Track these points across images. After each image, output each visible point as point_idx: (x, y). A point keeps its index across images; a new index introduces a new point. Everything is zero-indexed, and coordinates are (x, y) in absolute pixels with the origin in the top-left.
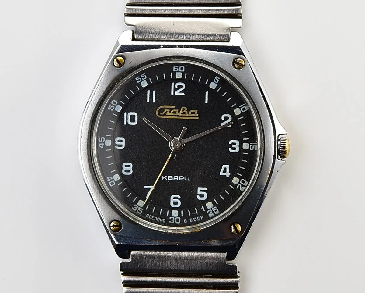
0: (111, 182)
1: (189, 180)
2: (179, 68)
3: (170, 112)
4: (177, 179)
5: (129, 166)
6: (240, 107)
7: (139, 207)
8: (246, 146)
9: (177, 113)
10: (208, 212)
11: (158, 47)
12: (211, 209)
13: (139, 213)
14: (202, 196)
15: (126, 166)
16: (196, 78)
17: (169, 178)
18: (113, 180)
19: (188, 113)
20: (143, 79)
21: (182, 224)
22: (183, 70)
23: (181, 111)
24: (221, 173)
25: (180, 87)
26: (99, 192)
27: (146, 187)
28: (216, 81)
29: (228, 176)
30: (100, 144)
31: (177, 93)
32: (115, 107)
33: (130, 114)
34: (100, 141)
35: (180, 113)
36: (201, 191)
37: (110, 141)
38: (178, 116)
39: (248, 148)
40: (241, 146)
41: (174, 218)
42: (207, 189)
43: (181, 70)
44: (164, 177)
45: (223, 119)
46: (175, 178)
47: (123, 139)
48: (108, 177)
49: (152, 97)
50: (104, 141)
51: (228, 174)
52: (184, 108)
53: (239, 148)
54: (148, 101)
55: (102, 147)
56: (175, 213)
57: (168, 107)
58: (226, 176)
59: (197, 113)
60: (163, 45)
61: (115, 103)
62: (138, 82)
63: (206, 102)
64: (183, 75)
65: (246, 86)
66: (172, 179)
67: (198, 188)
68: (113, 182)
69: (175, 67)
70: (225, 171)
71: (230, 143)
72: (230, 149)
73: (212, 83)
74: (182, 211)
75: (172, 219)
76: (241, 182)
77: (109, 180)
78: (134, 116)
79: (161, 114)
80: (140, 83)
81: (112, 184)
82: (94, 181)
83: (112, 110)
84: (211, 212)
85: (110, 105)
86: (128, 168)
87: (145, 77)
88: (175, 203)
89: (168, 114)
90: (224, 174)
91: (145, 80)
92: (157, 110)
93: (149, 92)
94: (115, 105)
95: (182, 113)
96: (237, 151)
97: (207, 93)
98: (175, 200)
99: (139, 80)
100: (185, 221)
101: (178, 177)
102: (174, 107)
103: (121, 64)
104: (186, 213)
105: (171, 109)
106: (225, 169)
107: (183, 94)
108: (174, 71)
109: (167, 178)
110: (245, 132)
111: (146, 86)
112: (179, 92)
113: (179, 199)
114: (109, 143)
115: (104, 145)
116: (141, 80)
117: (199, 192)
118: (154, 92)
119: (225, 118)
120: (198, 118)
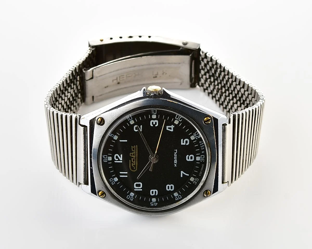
0: (179, 198)
1: (176, 150)
2: (105, 159)
3: (134, 163)
4: (176, 157)
5: (168, 187)
6: (129, 121)
7: (194, 180)
8: (154, 117)
9: (134, 159)
10: (197, 139)
11: (91, 170)
12: (195, 137)
13: (198, 180)
14: (187, 142)
15: (168, 188)
16: (111, 148)
17: (175, 163)
18: (177, 196)
19: (134, 152)
20: (113, 180)
21: (205, 154)
22: (106, 156)
23: (133, 156)
24: (172, 130)
25: (117, 157)
26: (186, 205)
27: (182, 176)
28: (112, 136)
29: (174, 127)
30: (155, 205)
31: (121, 159)
32: (131, 197)
33: (135, 187)
34: (153, 205)
35: (134, 157)
36: (183, 142)
37: (153, 199)
38: (136, 158)
39: (155, 115)
40: (154, 119)
41: (201, 159)
42: (182, 139)
43: (106, 157)
44: (175, 165)
45: (137, 131)
46: (175, 158)
47: (151, 191)
48: (176, 200)
49: (124, 174)
50: (153, 203)
51: (172, 127)
52: (130, 155)
53: (155, 120)
54: (127, 176)
55: (157, 203)
56: (198, 159)
57: (130, 165)
58: (173, 128)
59: (134, 146)
60: (90, 167)
61: (128, 197)
62: (115, 183)
63: (127, 141)
64: (110, 156)
65: (115, 117)
66: (176, 160)
67: (182, 144)
68: (179, 197)
69: (105, 161)
70: (171, 128)
71: (152, 125)
72: (156, 126)
73: (114, 138)
74: (197, 154)
75: (202, 160)
76: (177, 119)
77: (178, 199)
78: (136, 184)
79: (134, 169)
80: (115, 182)
81: (180, 197)
82: (179, 208)
83: (133, 198)
84: (197, 137)
85: (130, 199)
86: (170, 188)
87: (111, 179)
88: (191, 158)
89: (134, 164)
90: (172, 129)
91: (113, 179)
92: (133, 171)
93: (121, 176)
94: (130, 197)
95: (134, 156)
96: (157, 121)
97: (120, 141)
98: (189, 158)
99: (113, 182)
100: (203, 152)
101: (175, 157)
102: (130, 160)
103: (103, 193)
104: (198, 152)
105: (132, 162)
106: (169, 128)
107: (121, 155)
108: (107, 161)
109: (175, 164)
110: (145, 117)
111: (117, 178)
112: (120, 157)
113: (189, 156)
114: (154, 200)
115: (156, 202)
116: (114, 181)
117: (184, 144)
118: (121, 173)
119: (136, 129)
120: (137, 146)
